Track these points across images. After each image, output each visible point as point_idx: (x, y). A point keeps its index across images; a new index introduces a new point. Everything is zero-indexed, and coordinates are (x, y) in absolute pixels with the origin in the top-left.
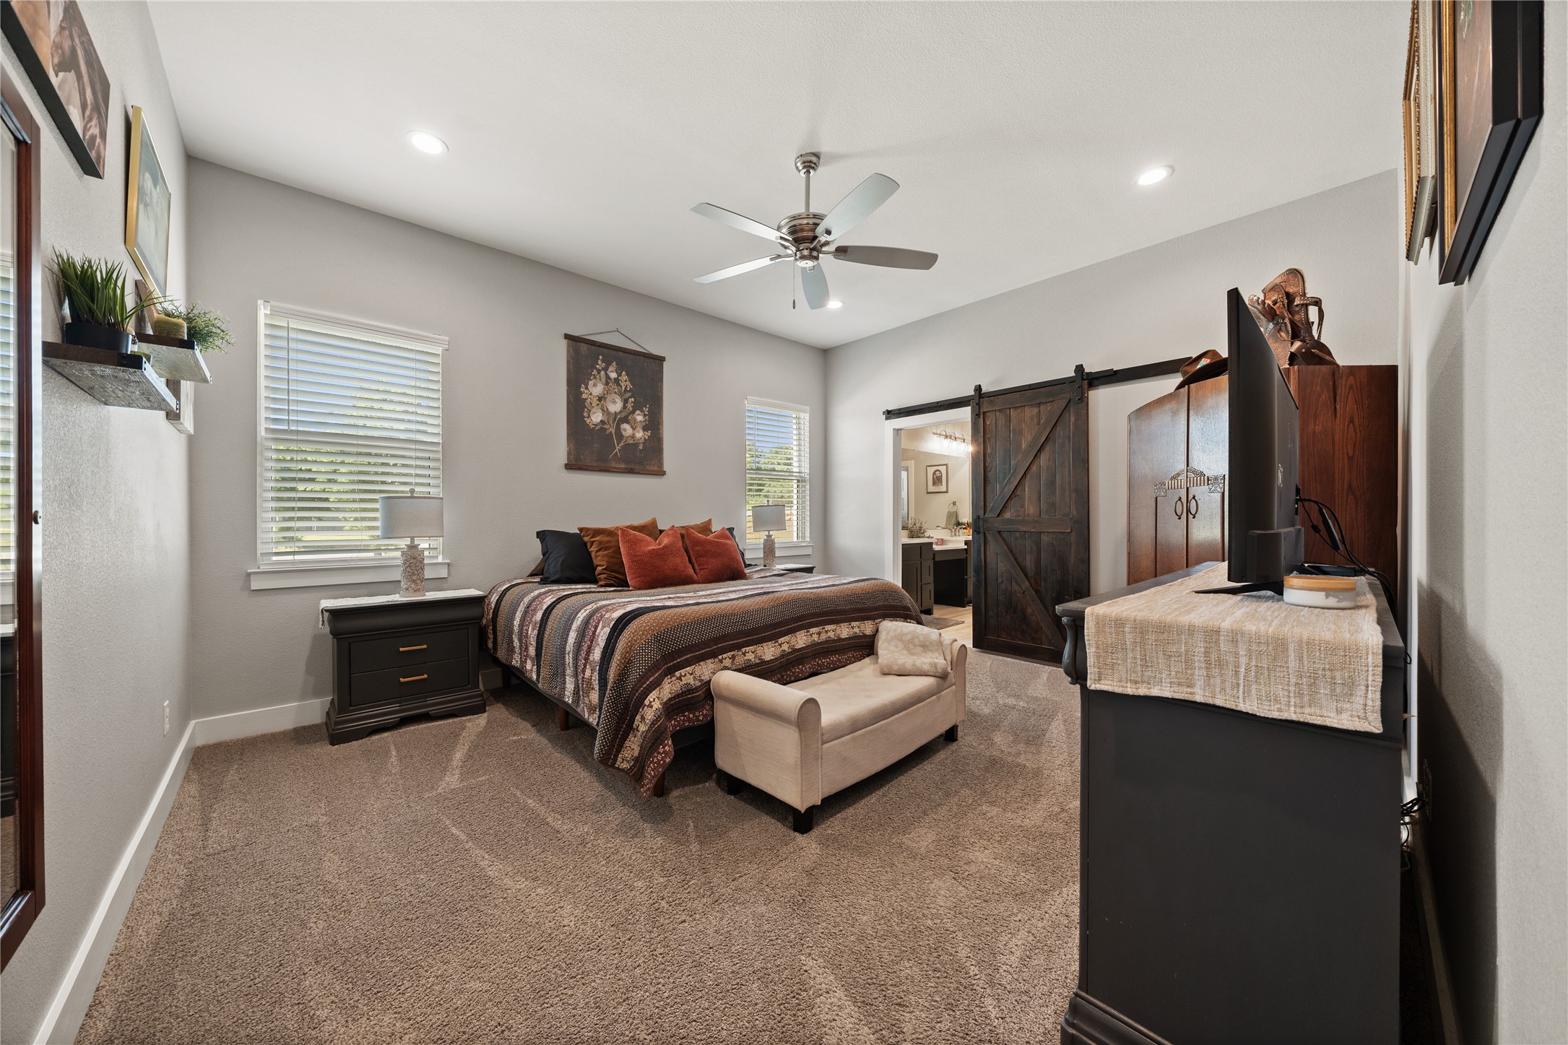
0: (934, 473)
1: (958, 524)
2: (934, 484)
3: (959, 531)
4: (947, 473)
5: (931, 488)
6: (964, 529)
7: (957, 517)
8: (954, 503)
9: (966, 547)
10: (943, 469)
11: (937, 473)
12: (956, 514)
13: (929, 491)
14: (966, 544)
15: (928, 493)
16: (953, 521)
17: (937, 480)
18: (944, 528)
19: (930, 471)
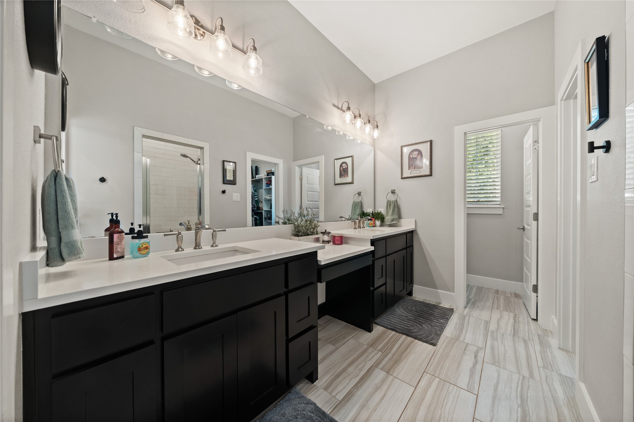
0: (341, 166)
1: (363, 215)
2: (341, 176)
3: (363, 223)
4: (353, 164)
5: (339, 180)
6: (369, 220)
7: (362, 207)
8: (359, 194)
9: (372, 248)
10: (349, 161)
11: (343, 165)
12: (361, 204)
13: (337, 182)
14: (372, 244)
15: (335, 185)
16: (358, 211)
17: (344, 172)
18: (348, 220)
19: (338, 163)
